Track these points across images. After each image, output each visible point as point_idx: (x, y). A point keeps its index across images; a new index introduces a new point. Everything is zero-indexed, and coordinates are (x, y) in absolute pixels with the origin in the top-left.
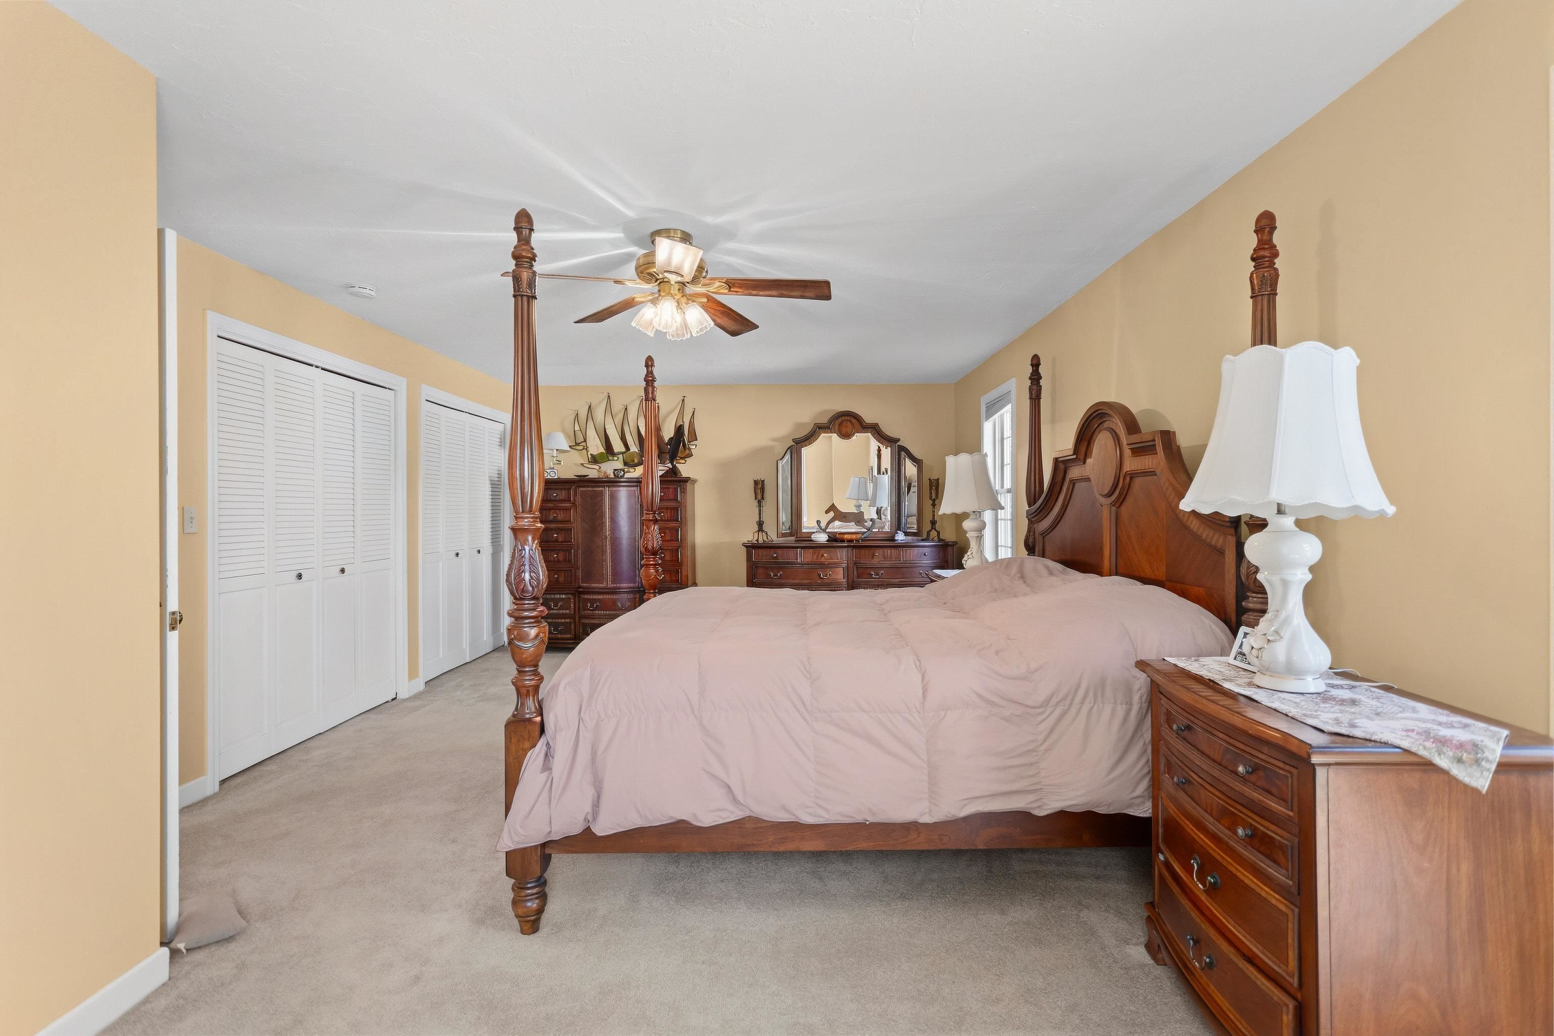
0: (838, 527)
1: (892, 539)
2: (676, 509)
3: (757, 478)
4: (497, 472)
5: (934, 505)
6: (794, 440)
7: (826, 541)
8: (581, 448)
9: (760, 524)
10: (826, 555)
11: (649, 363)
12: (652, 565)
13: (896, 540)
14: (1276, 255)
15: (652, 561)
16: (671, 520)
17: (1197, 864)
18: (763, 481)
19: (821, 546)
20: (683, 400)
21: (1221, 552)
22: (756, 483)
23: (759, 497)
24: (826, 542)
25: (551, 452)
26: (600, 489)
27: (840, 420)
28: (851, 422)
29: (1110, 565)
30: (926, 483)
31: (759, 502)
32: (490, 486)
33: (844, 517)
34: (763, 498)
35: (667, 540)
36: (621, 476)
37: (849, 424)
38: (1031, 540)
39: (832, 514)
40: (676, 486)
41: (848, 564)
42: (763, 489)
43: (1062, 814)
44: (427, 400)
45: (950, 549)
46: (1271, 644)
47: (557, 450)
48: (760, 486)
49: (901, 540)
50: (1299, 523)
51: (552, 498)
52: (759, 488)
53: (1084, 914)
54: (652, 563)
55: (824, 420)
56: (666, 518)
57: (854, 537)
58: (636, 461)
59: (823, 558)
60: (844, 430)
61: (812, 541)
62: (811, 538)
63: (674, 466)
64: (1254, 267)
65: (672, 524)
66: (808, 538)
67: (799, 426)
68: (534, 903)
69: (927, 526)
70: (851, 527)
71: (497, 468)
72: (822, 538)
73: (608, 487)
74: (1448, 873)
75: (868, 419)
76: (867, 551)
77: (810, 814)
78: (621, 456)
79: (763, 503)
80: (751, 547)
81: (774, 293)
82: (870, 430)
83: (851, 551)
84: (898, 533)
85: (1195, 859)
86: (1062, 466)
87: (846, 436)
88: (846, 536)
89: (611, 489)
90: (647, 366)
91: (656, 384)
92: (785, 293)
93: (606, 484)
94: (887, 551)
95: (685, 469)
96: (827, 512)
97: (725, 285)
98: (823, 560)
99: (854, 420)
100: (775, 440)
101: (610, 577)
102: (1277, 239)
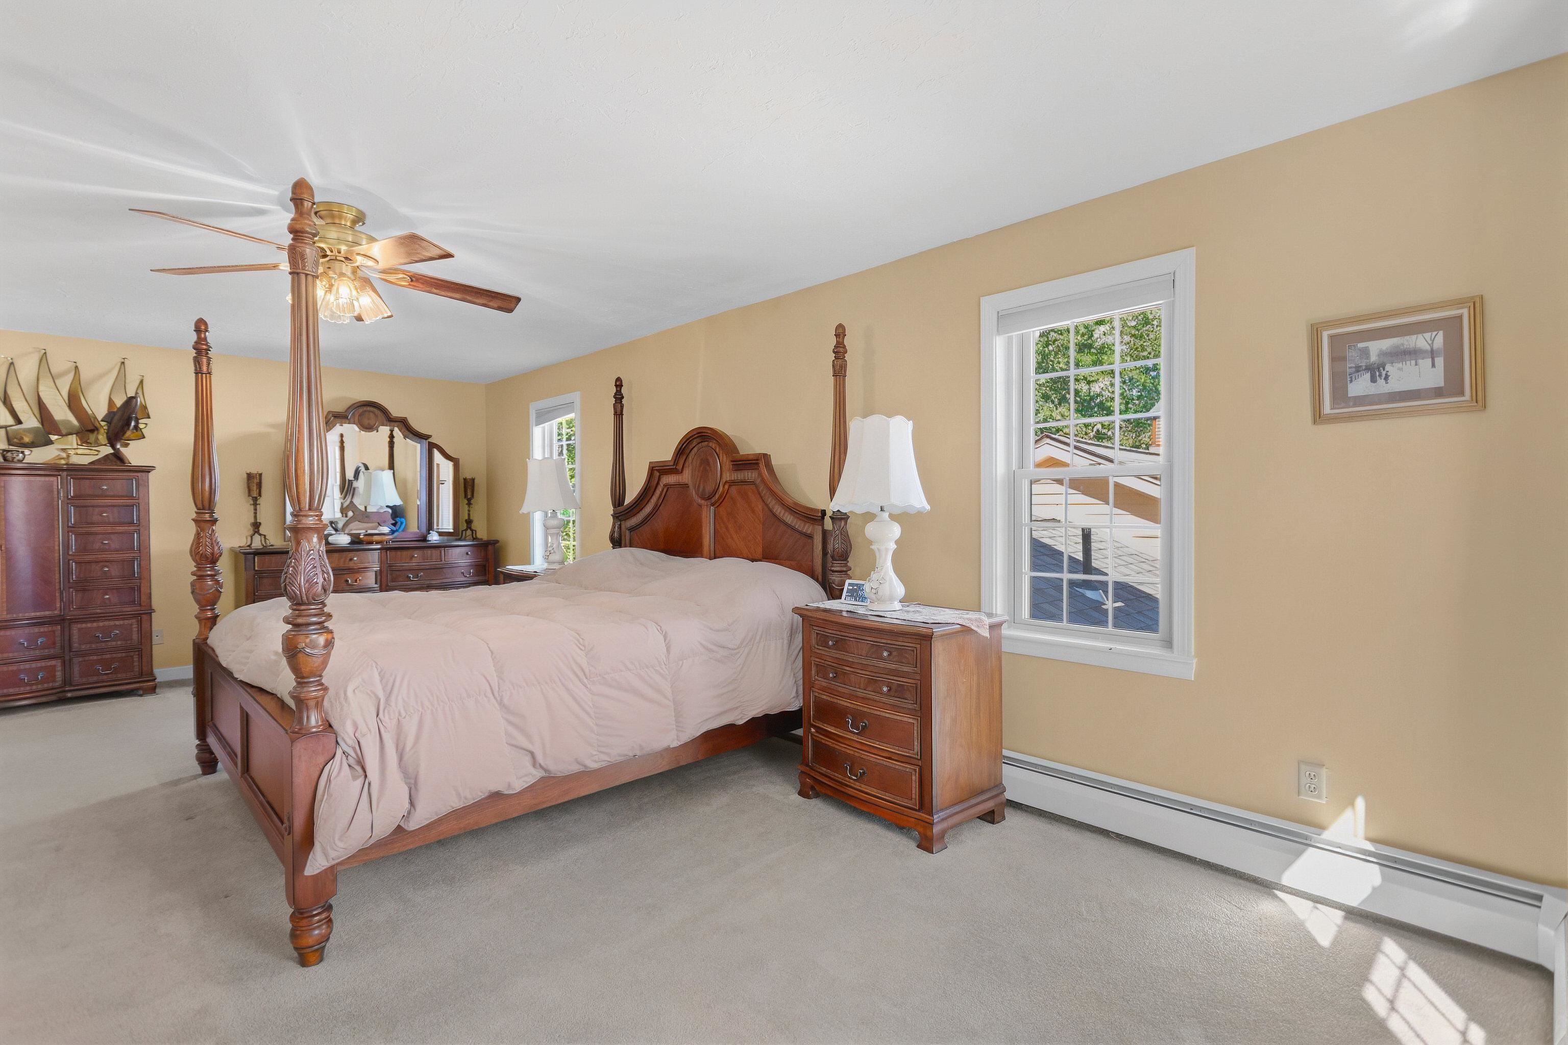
0: (359, 528)
1: (424, 539)
3: (254, 471)
5: (469, 504)
7: (348, 544)
9: (256, 526)
10: (354, 558)
11: (201, 327)
12: (209, 575)
13: (429, 541)
14: (846, 352)
15: (209, 571)
16: (121, 524)
17: (851, 720)
18: (260, 475)
20: (123, 363)
21: (810, 537)
22: (250, 476)
23: (255, 494)
27: (362, 410)
28: (374, 413)
29: (710, 550)
30: (462, 481)
31: (254, 501)
33: (366, 517)
34: (260, 495)
35: (114, 550)
37: (372, 415)
38: (616, 535)
39: (350, 514)
41: (381, 567)
42: (259, 485)
43: (753, 720)
45: (490, 547)
46: (882, 585)
48: (256, 481)
50: (891, 516)
52: (255, 483)
53: (754, 789)
54: (209, 573)
55: (343, 409)
56: (113, 520)
59: (352, 562)
60: (365, 421)
63: (119, 452)
64: (835, 357)
65: (122, 528)
68: (323, 930)
69: (463, 526)
72: (343, 540)
74: (970, 683)
75: (395, 412)
76: (405, 553)
77: (596, 762)
79: (261, 501)
80: (252, 554)
81: (457, 296)
82: (397, 423)
83: (385, 553)
84: (429, 533)
85: (848, 718)
86: (657, 474)
87: (368, 428)
88: (372, 538)
90: (198, 330)
91: (211, 354)
92: (469, 298)
94: (427, 552)
96: (343, 512)
97: (409, 278)
99: (378, 412)
100: (273, 426)
102: (846, 342)
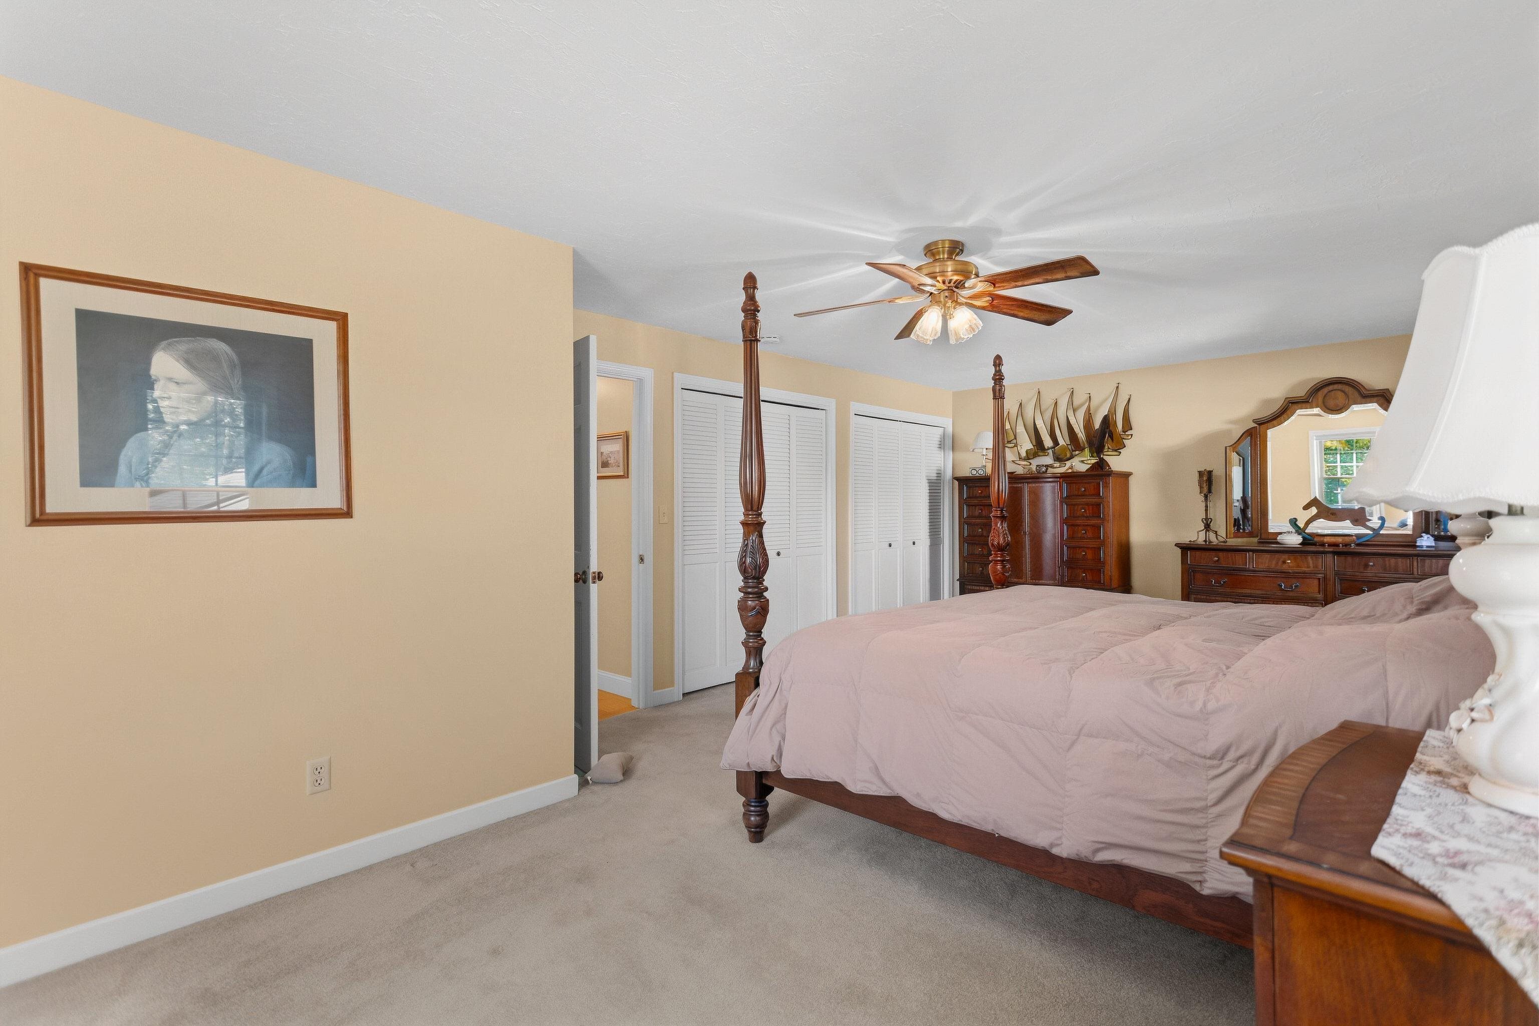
0: (1323, 527)
2: (1098, 505)
3: (1205, 468)
4: (936, 472)
6: (1255, 421)
8: (1012, 445)
9: (1207, 522)
10: (1289, 561)
11: (998, 361)
12: (999, 561)
13: (1418, 546)
15: (1000, 557)
16: (1093, 517)
19: (1291, 551)
20: (1117, 387)
22: (1201, 474)
24: (1299, 546)
25: (981, 450)
26: (1020, 485)
27: (1326, 390)
28: (1343, 391)
31: (1206, 497)
32: (927, 485)
33: (1333, 514)
34: (1210, 492)
35: (1089, 538)
36: (1043, 472)
37: (1341, 393)
39: (1314, 511)
40: (1099, 481)
41: (1326, 574)
42: (1210, 481)
44: (855, 414)
47: (987, 449)
48: (1207, 477)
49: (1428, 547)
51: (978, 495)
52: (1207, 480)
54: (999, 559)
55: (1301, 393)
56: (1088, 515)
57: (1340, 540)
58: (1068, 455)
60: (1331, 403)
61: (1278, 543)
62: (1276, 539)
63: (1102, 460)
65: (1094, 522)
66: (1273, 538)
67: (1267, 402)
70: (1346, 527)
71: (936, 468)
72: (1294, 540)
73: (1028, 483)
75: (1369, 383)
76: (1359, 559)
78: (1050, 451)
79: (1211, 495)
80: (1186, 549)
81: (1037, 280)
82: (1375, 399)
83: (1333, 559)
84: (1422, 537)
87: (1335, 409)
88: (1326, 539)
89: (1030, 485)
90: (995, 365)
93: (1025, 481)
94: (1397, 560)
95: (1115, 463)
96: (1306, 507)
98: (1285, 566)
99: (1347, 389)
101: (1029, 574)
